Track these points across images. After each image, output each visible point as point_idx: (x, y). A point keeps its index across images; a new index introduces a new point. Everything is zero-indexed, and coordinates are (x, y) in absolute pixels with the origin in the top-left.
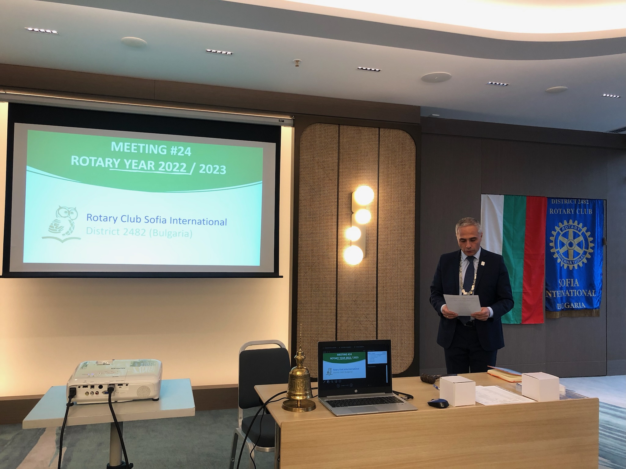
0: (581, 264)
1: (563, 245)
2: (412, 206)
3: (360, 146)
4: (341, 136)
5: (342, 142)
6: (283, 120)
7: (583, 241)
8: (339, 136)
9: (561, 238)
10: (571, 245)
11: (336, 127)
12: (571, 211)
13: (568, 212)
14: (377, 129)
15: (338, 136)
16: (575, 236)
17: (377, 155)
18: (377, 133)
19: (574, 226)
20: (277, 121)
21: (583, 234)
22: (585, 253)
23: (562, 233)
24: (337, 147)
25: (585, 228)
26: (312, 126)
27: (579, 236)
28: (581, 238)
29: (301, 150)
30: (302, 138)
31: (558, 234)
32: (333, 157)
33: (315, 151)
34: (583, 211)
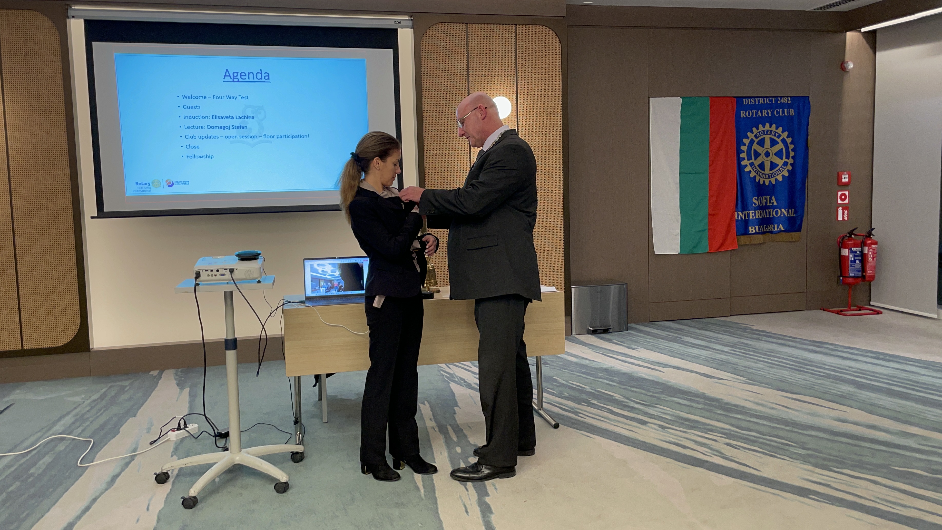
0: (780, 178)
1: (757, 155)
2: (558, 118)
3: (493, 48)
4: (469, 37)
5: (471, 44)
6: (399, 21)
7: (784, 149)
8: (467, 37)
9: (755, 146)
10: (767, 154)
11: (463, 27)
12: (768, 113)
13: (764, 114)
14: (513, 26)
15: (465, 37)
16: (773, 143)
17: (514, 57)
18: (513, 31)
19: (771, 131)
20: (393, 23)
22: (785, 164)
23: (756, 141)
24: (466, 51)
25: (786, 133)
26: (435, 27)
27: (778, 143)
28: (780, 146)
29: (422, 57)
30: (423, 42)
31: (752, 142)
32: (461, 63)
33: (439, 57)
34: (783, 112)
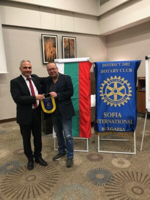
0: (123, 104)
1: (109, 91)
7: (125, 89)
9: (108, 87)
10: (116, 91)
12: (116, 71)
13: (114, 71)
16: (119, 85)
19: (118, 80)
21: (125, 85)
22: (126, 96)
23: (109, 84)
25: (126, 81)
27: (122, 85)
28: (123, 87)
31: (106, 85)
34: (125, 70)
